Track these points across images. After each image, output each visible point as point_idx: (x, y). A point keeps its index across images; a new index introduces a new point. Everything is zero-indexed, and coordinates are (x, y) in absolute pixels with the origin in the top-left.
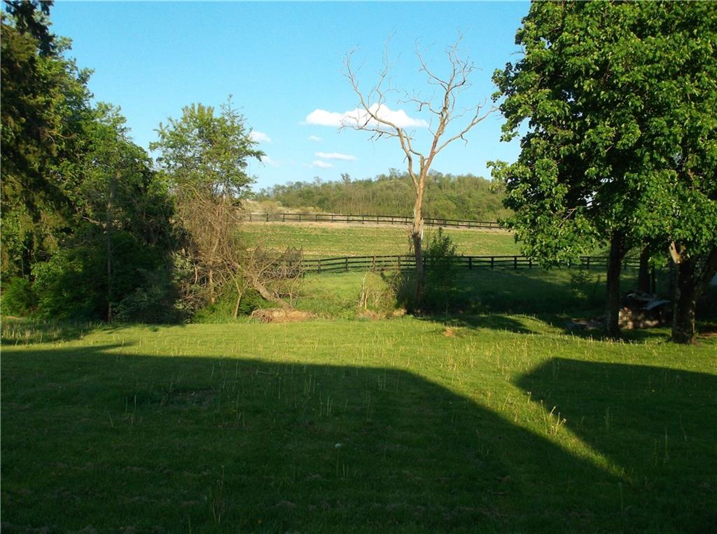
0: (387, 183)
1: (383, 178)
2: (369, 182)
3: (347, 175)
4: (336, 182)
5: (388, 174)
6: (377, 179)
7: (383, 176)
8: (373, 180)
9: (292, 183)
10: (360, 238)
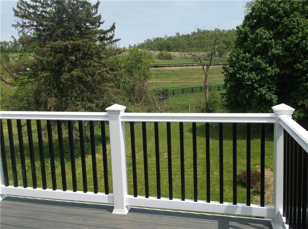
0: (197, 36)
1: (194, 34)
2: (188, 35)
3: (178, 33)
4: (174, 36)
5: (196, 31)
6: (192, 34)
7: (194, 32)
8: (190, 34)
9: (155, 38)
10: (186, 73)
